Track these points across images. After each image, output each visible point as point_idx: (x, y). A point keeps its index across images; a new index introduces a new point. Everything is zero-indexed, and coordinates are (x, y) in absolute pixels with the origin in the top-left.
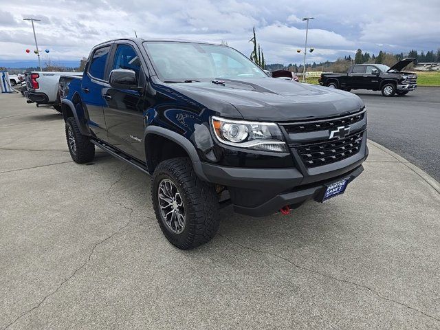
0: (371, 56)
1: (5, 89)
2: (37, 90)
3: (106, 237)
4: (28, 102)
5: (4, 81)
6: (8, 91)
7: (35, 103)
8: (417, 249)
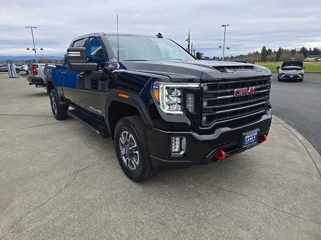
1: (12, 75)
2: (37, 76)
3: (84, 167)
4: (30, 84)
5: (11, 70)
6: (14, 76)
7: (35, 85)
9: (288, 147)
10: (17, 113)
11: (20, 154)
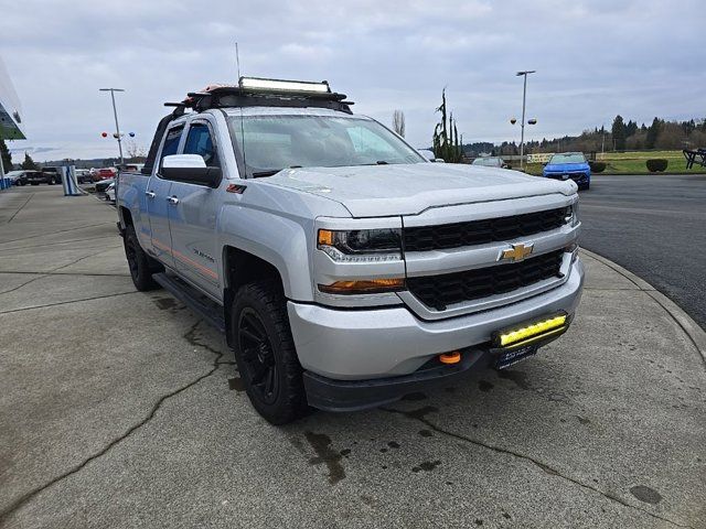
0: (639, 126)
1: (70, 190)
3: (178, 388)
5: (68, 179)
6: (73, 192)
8: (624, 411)
9: (654, 346)
10: (63, 270)
11: (49, 356)
